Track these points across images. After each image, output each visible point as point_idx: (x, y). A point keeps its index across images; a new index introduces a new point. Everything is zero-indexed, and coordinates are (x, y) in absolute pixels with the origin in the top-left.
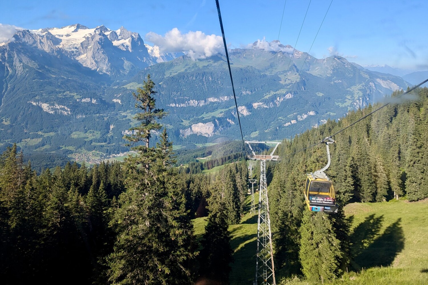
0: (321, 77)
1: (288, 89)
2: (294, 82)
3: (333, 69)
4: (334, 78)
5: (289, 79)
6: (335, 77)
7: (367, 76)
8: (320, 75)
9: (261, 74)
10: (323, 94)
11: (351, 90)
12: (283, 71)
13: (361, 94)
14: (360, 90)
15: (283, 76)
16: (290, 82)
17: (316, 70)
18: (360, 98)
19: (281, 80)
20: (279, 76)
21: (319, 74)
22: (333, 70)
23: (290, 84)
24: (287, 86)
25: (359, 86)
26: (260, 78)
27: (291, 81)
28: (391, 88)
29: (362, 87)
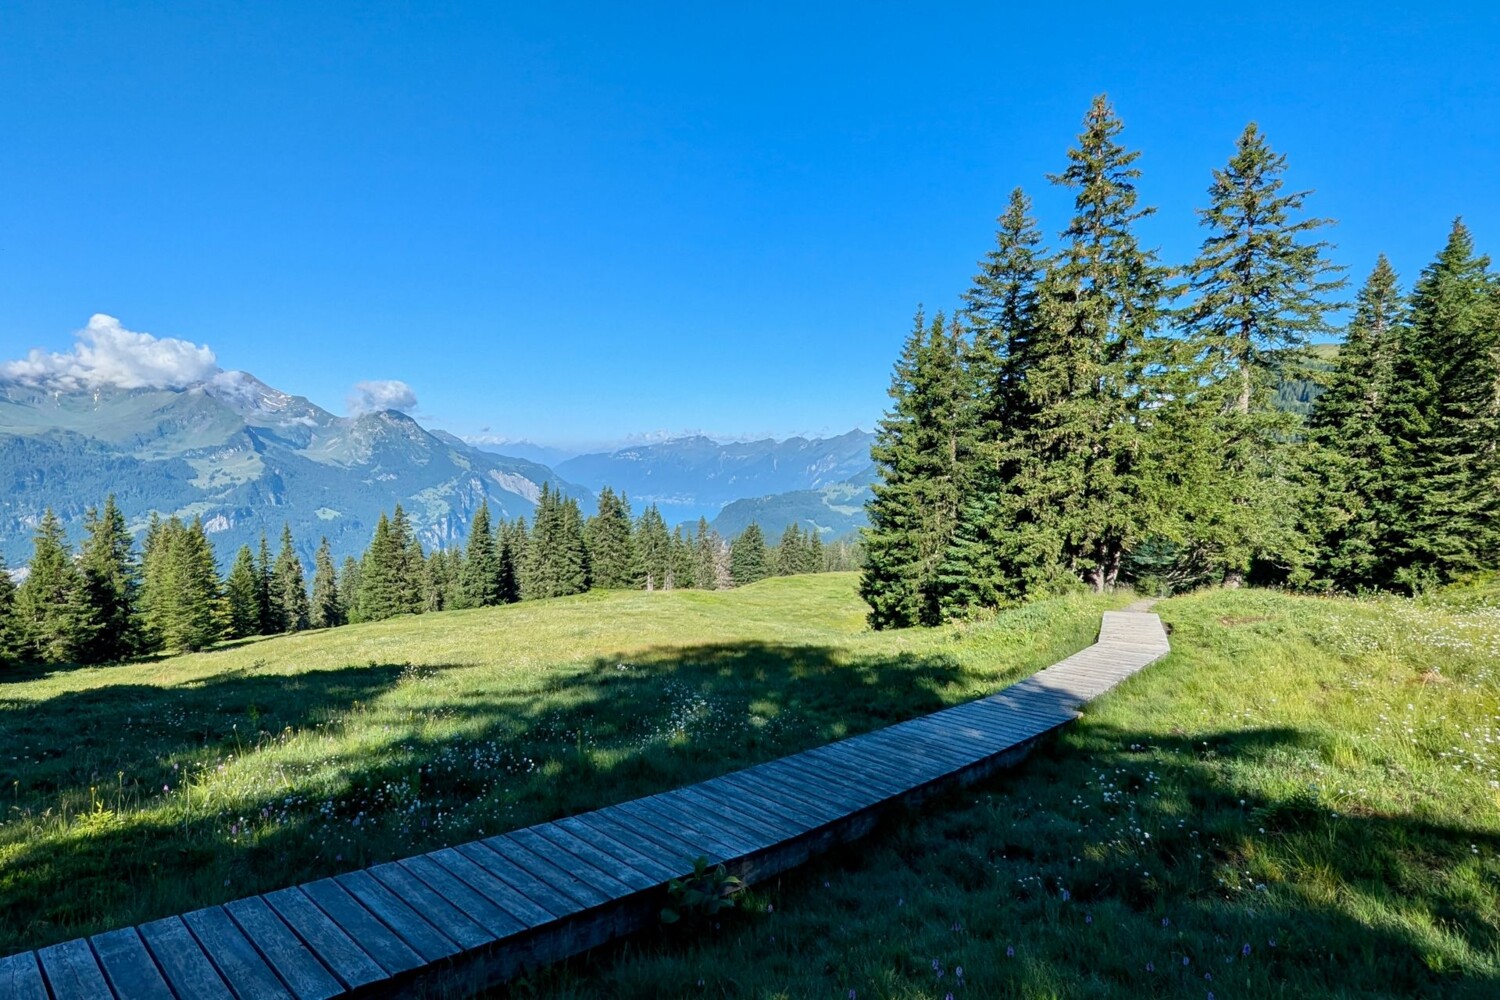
0: (338, 465)
1: (218, 502)
2: (244, 480)
3: (373, 443)
4: (376, 470)
5: (225, 474)
6: (379, 467)
7: (465, 464)
8: (339, 462)
9: (113, 458)
10: (337, 514)
11: (421, 499)
12: (205, 450)
13: (446, 508)
14: (444, 498)
15: (205, 462)
16: (227, 480)
17: (327, 448)
18: (443, 520)
19: (196, 477)
20: (191, 463)
21: (336, 458)
22: (375, 448)
23: (226, 488)
24: (217, 493)
25: (442, 490)
26: (109, 469)
27: (232, 479)
28: (521, 492)
29: (450, 490)
